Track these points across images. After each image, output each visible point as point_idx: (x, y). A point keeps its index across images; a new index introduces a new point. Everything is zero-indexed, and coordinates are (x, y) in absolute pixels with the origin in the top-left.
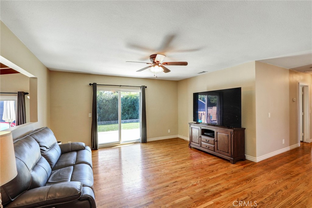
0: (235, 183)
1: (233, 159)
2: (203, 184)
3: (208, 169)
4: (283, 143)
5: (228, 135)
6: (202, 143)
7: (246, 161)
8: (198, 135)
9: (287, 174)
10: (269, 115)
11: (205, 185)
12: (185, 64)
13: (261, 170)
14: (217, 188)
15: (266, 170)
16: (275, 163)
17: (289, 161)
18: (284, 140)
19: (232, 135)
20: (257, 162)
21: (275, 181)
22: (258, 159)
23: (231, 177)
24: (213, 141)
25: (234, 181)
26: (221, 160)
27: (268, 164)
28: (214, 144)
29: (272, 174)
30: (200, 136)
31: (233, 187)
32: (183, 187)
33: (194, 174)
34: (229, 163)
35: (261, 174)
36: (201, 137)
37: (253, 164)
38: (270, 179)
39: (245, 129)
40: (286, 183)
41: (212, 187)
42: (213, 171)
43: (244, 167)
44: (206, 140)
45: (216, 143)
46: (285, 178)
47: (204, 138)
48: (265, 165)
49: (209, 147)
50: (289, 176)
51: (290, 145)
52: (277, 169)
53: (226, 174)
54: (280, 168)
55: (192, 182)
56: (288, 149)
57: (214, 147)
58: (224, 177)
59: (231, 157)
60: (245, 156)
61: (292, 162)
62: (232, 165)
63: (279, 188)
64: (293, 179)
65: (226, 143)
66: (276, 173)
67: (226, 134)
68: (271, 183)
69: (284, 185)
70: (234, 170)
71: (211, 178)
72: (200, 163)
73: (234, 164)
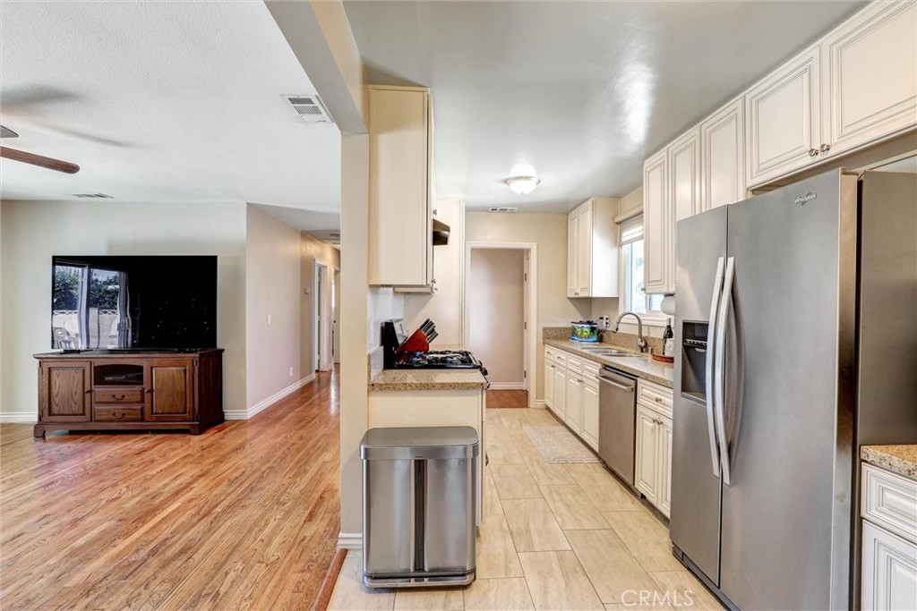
0: (215, 462)
1: (197, 423)
2: (140, 489)
3: (137, 460)
4: (291, 374)
5: (185, 370)
6: (97, 407)
7: (226, 423)
8: (80, 386)
9: (300, 421)
10: (269, 320)
11: (145, 489)
12: (70, 169)
13: (258, 429)
14: (179, 482)
15: (267, 425)
16: (280, 412)
17: (301, 403)
18: (291, 369)
19: (196, 368)
20: (248, 417)
21: (284, 435)
22: (251, 412)
23: (202, 455)
24: (139, 393)
25: (212, 460)
26: (163, 436)
27: (269, 417)
28: (142, 401)
29: (278, 427)
30: (87, 388)
31: (214, 468)
32: (79, 516)
33: (100, 482)
34: (188, 437)
35: (258, 434)
36: (91, 391)
37: (240, 423)
38: (277, 436)
39: (223, 350)
40: (301, 432)
41: (166, 485)
42: (153, 461)
43: (225, 433)
44: (114, 396)
45: (147, 396)
46: (298, 427)
47: (102, 391)
48: (263, 419)
49: (124, 414)
50: (302, 424)
51: (301, 378)
52: (285, 420)
53: (188, 455)
54: (290, 416)
55: (103, 497)
56: (297, 386)
57: (142, 409)
58: (187, 460)
59: (193, 421)
60: (223, 413)
61: (306, 404)
62: (197, 438)
63: (291, 442)
64: (310, 425)
65: (179, 389)
66: (284, 424)
67: (178, 368)
68: (278, 440)
69: (298, 436)
70: (205, 444)
71: (154, 472)
72: (105, 458)
73: (200, 433)
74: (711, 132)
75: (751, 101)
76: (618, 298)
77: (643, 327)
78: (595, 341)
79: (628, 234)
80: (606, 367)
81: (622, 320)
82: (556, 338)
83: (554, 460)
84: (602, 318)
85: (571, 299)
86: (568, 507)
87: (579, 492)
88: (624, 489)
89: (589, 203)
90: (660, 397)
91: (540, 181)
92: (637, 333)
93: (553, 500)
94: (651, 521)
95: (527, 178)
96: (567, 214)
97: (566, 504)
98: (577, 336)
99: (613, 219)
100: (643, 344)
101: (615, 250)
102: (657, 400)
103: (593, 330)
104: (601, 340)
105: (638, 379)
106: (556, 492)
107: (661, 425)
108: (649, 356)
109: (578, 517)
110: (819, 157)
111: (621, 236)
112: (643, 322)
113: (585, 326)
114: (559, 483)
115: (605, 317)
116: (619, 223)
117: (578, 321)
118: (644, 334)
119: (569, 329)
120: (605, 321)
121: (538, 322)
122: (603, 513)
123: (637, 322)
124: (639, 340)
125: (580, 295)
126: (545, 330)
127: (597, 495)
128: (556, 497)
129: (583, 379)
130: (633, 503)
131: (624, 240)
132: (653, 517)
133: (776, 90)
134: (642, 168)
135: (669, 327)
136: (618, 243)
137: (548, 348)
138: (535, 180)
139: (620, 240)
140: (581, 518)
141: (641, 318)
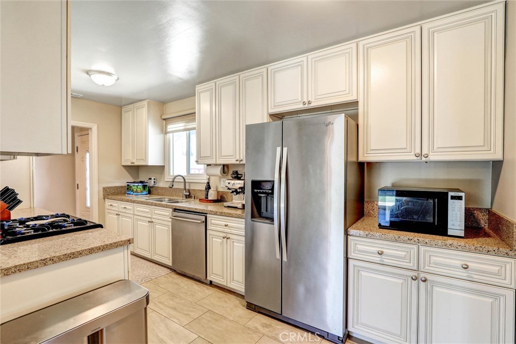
74: (245, 80)
75: (271, 71)
76: (164, 166)
77: (187, 184)
78: (147, 194)
79: (171, 127)
80: (175, 210)
81: (175, 180)
82: (114, 194)
83: (142, 281)
84: (151, 179)
85: (126, 167)
86: (174, 309)
87: (173, 296)
88: (198, 283)
89: (145, 103)
90: (226, 223)
91: (118, 79)
92: (183, 188)
93: (161, 309)
94: (224, 295)
95: (109, 74)
96: (121, 107)
97: (172, 308)
98: (132, 191)
99: (161, 116)
100: (188, 194)
101: (161, 136)
102: (226, 226)
103: (144, 187)
104: (150, 193)
105: (208, 215)
106: (160, 303)
107: (228, 240)
108: (198, 201)
109: (185, 313)
110: (306, 106)
111: (166, 127)
112: (187, 181)
113: (140, 184)
114: (157, 296)
115: (153, 178)
116: (165, 119)
117: (132, 182)
118: (187, 188)
119: (125, 186)
120: (152, 181)
121: (99, 183)
122: (198, 303)
123: (183, 180)
124: (185, 191)
125: (135, 164)
126: (105, 189)
127: (186, 293)
128: (161, 306)
129: (153, 220)
130: (208, 289)
131: (168, 130)
132: (223, 292)
133: (287, 68)
134: (195, 89)
135: (208, 183)
136: (165, 132)
137: (108, 202)
138: (115, 77)
139: (166, 130)
140: (188, 313)
141: (185, 178)
